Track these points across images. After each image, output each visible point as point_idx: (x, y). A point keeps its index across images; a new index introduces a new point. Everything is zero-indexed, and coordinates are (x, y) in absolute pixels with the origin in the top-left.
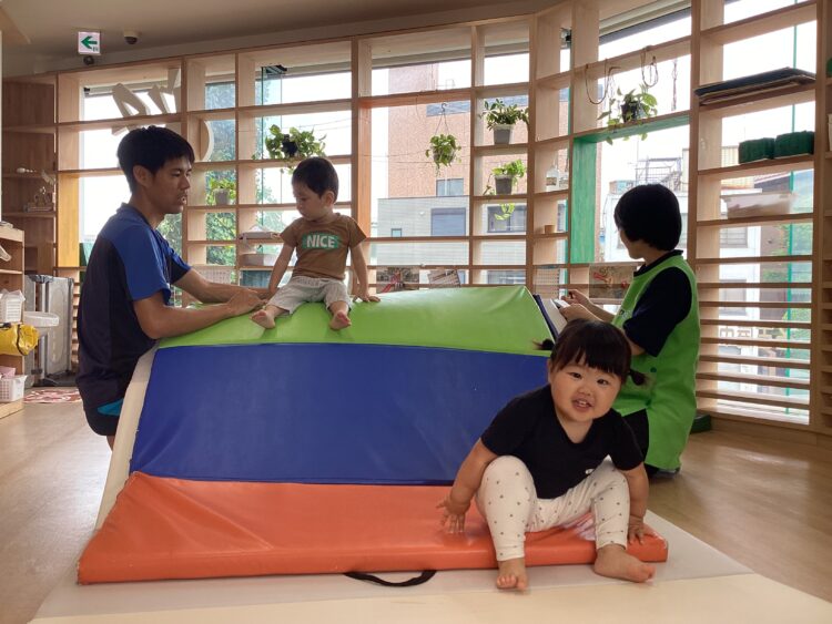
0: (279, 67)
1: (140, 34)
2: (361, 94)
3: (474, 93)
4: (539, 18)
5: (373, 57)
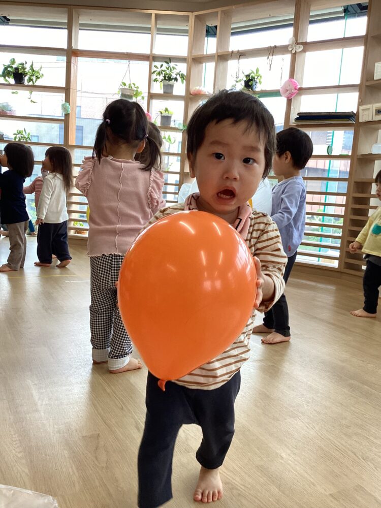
2: (74, 47)
3: (151, 58)
4: (195, 16)
5: (80, 22)
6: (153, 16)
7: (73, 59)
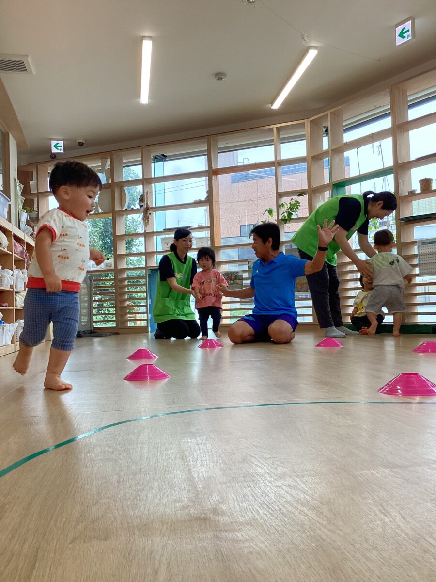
0: (163, 155)
1: (86, 140)
2: (213, 167)
3: (276, 164)
4: (310, 121)
5: (218, 147)
6: (275, 130)
7: (214, 178)
